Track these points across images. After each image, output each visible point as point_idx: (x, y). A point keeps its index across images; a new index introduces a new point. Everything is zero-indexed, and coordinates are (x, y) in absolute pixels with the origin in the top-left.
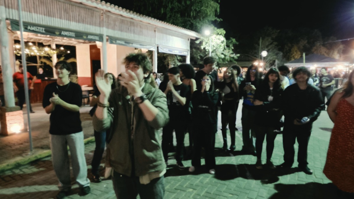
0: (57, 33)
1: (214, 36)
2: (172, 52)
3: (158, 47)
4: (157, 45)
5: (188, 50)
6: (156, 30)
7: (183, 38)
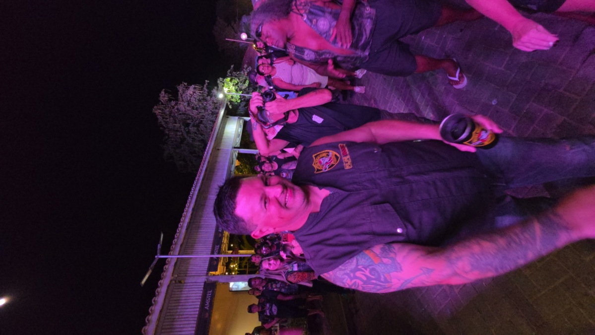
0: (220, 235)
1: (226, 90)
2: (240, 134)
3: (235, 148)
4: (233, 148)
5: (239, 118)
6: (217, 148)
7: (226, 122)
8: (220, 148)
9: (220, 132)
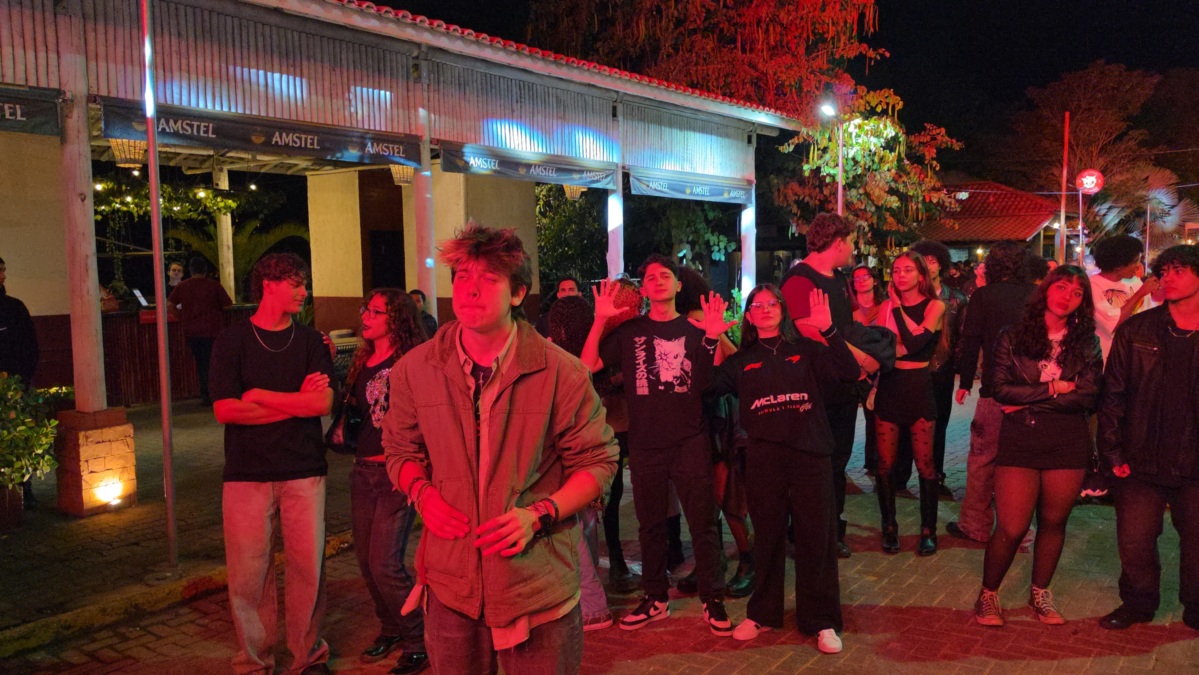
2: (684, 192)
3: (626, 176)
4: (625, 168)
6: (619, 109)
7: (727, 136)
8: (620, 118)
9: (688, 114)
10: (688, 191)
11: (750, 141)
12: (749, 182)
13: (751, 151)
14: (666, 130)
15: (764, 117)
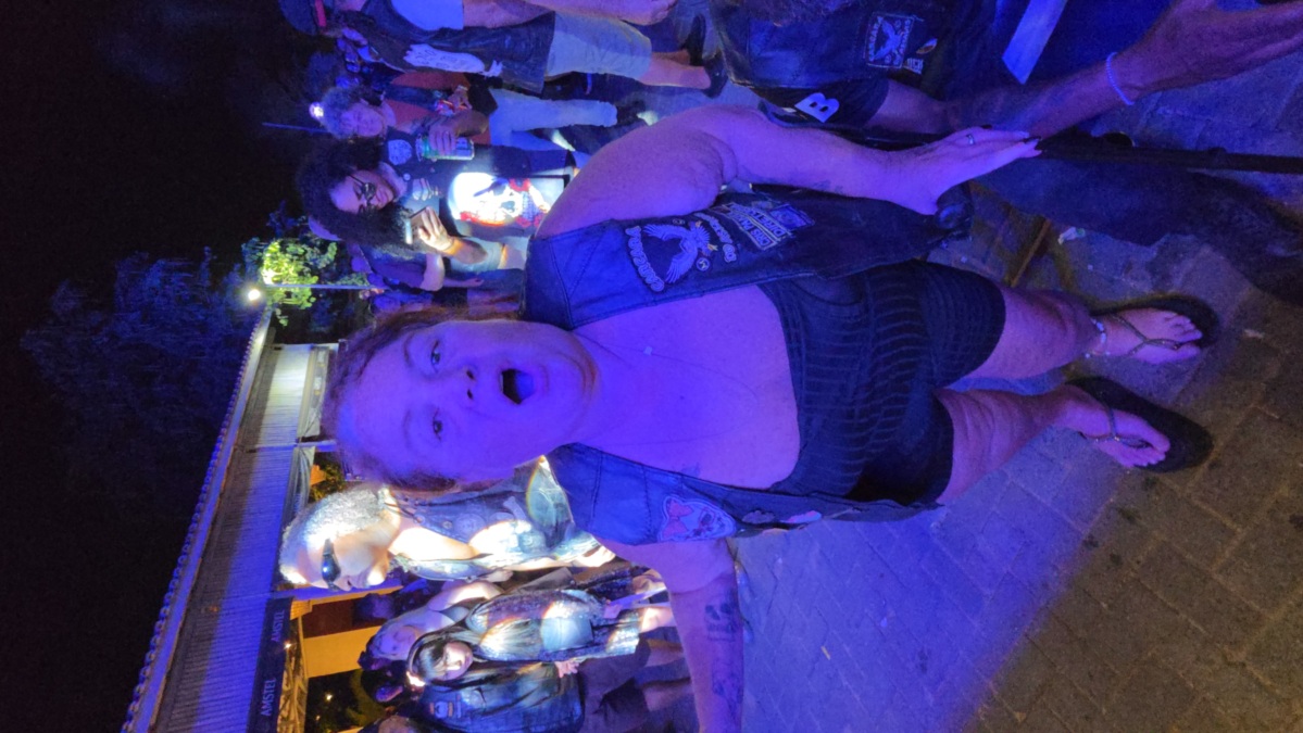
1: (268, 275)
2: (318, 396)
3: (305, 440)
6: (249, 447)
7: (274, 365)
8: (257, 446)
10: (318, 393)
11: (280, 349)
12: (312, 348)
13: (286, 347)
14: (268, 411)
15: (259, 339)
